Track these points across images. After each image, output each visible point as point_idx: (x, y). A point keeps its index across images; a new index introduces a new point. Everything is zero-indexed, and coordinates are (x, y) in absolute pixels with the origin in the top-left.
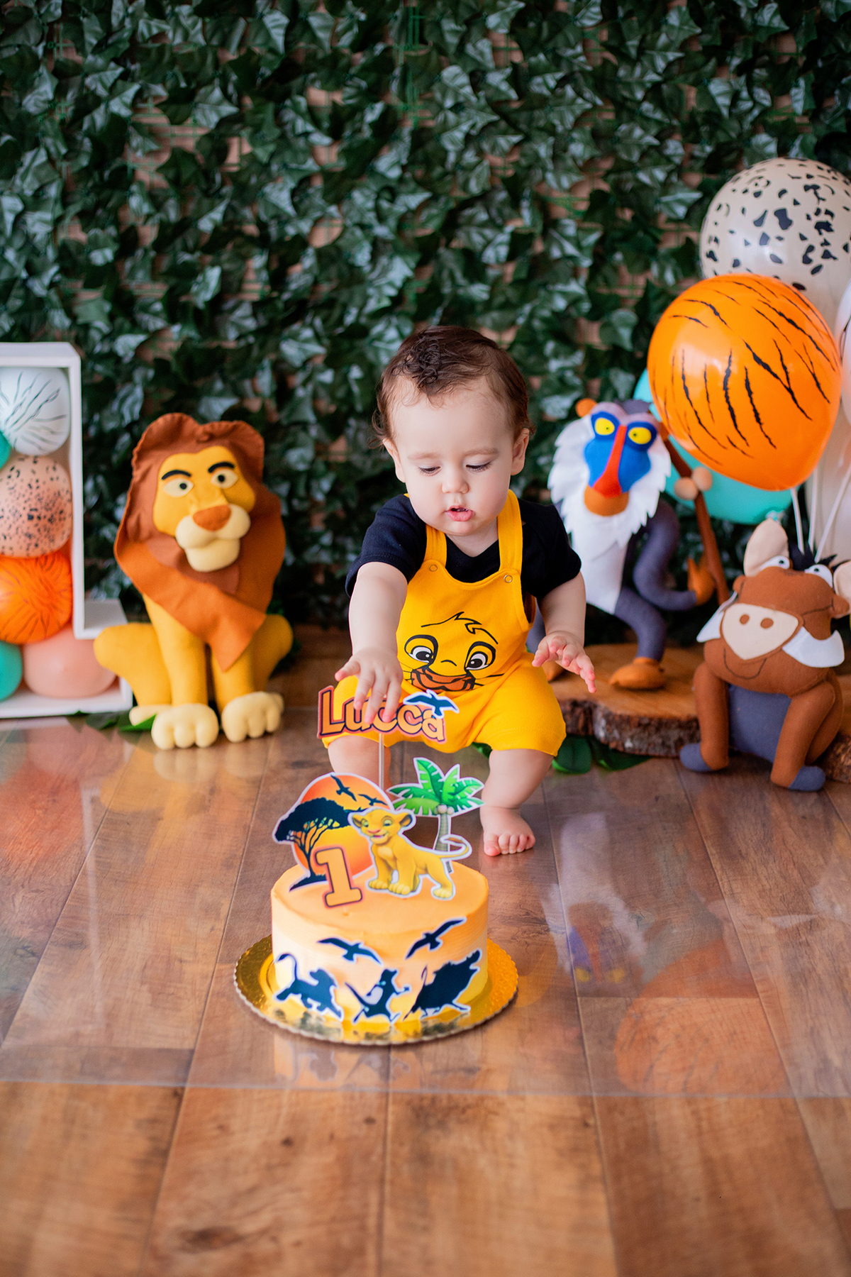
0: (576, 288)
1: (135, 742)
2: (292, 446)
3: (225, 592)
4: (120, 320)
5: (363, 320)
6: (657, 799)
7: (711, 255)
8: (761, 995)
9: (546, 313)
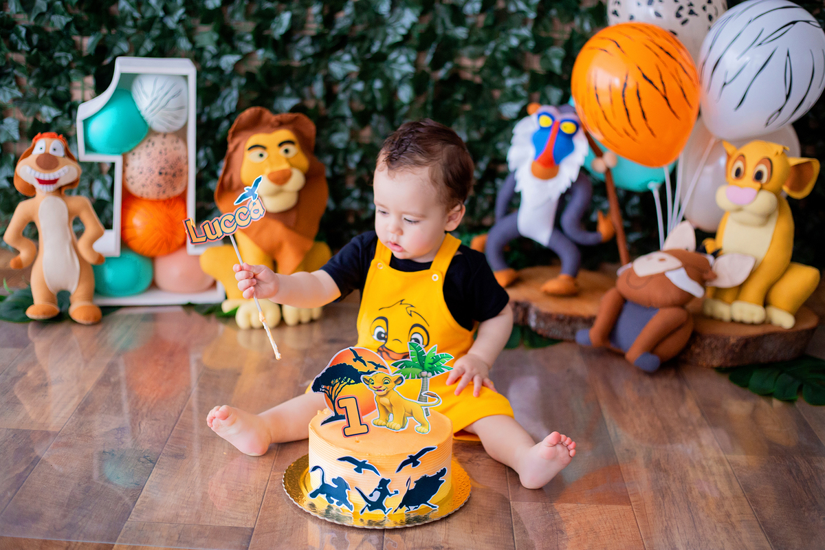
0: (525, 32)
1: (225, 323)
2: (335, 131)
3: (287, 226)
4: (224, 46)
5: (384, 50)
6: (568, 371)
7: (615, 13)
8: (633, 504)
9: (504, 48)
